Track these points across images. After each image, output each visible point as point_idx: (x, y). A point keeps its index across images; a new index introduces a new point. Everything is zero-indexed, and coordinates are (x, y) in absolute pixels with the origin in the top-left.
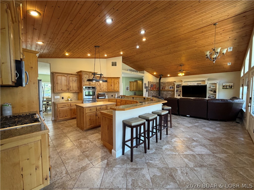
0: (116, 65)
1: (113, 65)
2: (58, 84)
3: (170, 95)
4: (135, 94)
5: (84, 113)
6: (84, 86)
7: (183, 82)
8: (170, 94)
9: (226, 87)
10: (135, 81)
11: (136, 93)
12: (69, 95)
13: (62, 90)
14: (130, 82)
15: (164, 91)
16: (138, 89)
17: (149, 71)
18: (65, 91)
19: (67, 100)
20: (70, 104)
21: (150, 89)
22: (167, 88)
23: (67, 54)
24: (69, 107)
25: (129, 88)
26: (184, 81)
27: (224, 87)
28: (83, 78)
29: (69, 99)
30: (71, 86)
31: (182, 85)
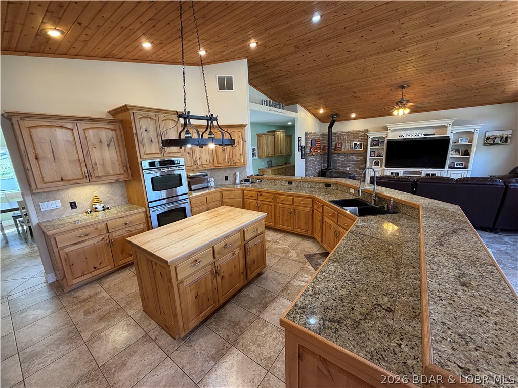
0: (230, 87)
1: (221, 88)
2: (41, 161)
3: (352, 164)
4: (270, 165)
5: (171, 282)
6: (145, 159)
7: (389, 132)
8: (355, 161)
9: (494, 141)
10: (268, 132)
11: (271, 161)
12: (96, 193)
13: (62, 180)
14: (259, 136)
15: (339, 154)
16: (278, 152)
17: (309, 106)
18: (78, 181)
19: (89, 210)
20: (103, 225)
21: (310, 151)
22: (346, 147)
23: (54, 33)
24: (102, 237)
25: (256, 151)
26: (392, 129)
27: (489, 141)
28: (136, 134)
29: (97, 206)
30: (96, 164)
31: (386, 139)
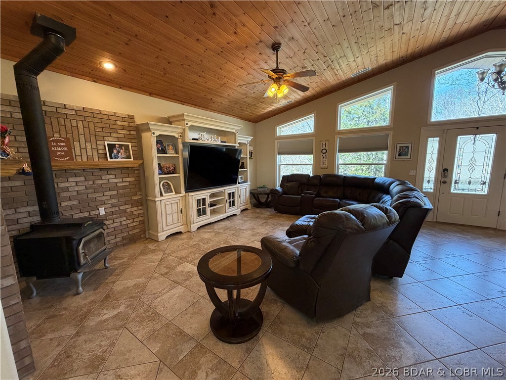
3: (111, 197)
7: (187, 129)
8: (115, 187)
15: (67, 173)
22: (85, 153)
26: (190, 124)
31: (180, 141)
